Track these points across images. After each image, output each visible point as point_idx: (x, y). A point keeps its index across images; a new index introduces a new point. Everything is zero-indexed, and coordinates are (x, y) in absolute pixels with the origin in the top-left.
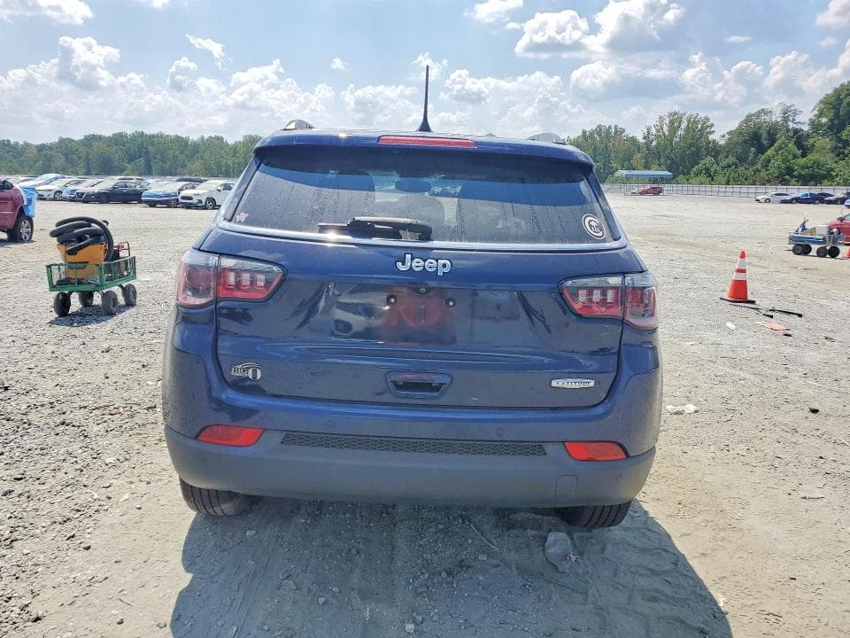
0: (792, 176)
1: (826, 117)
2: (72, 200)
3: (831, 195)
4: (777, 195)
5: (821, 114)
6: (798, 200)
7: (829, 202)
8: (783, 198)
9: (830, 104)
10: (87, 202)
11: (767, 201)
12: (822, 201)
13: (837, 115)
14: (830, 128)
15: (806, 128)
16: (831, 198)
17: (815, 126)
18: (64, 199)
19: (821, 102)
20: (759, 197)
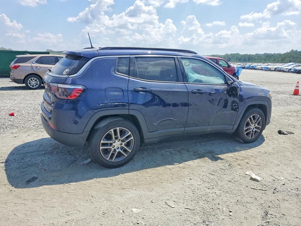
2: (294, 72)
10: (299, 73)
18: (291, 72)
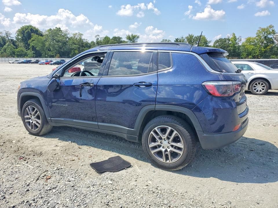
0: (15, 55)
1: (20, 36)
3: (32, 61)
4: (16, 61)
5: (18, 35)
6: (23, 63)
7: (32, 63)
8: (18, 62)
9: (21, 32)
11: (13, 63)
12: (30, 63)
13: (24, 36)
14: (23, 40)
15: (15, 39)
16: (32, 62)
17: (18, 39)
19: (17, 31)
20: (10, 62)
